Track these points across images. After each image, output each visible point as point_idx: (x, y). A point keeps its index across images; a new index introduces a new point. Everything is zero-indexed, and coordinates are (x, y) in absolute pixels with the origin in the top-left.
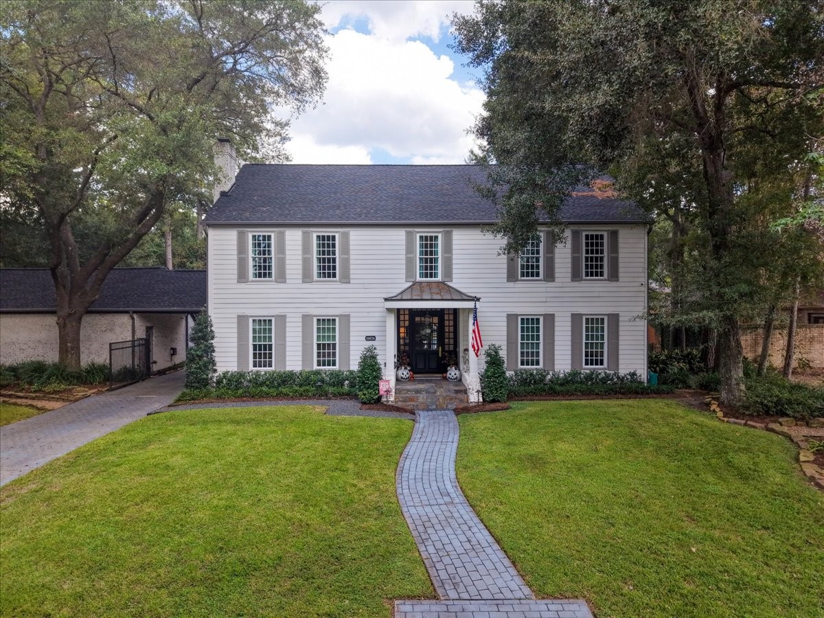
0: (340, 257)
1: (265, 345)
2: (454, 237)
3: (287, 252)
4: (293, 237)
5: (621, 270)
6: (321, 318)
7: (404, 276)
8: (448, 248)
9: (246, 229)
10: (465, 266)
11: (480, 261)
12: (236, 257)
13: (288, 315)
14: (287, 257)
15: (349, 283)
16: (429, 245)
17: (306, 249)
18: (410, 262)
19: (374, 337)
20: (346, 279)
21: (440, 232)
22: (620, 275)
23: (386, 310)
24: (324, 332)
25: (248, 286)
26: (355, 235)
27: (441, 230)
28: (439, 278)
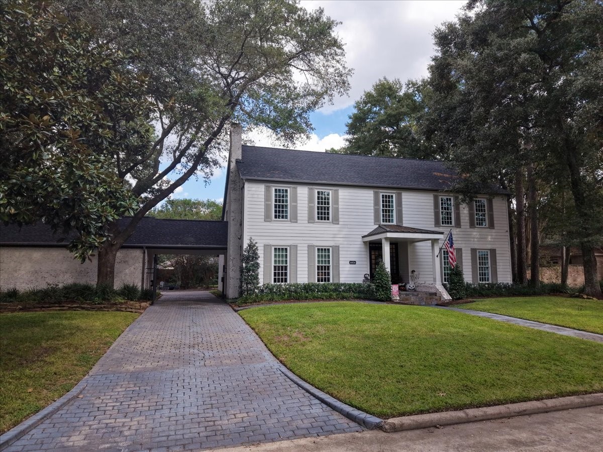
0: (332, 206)
1: (282, 267)
2: (403, 197)
3: (298, 202)
4: (303, 192)
5: (495, 222)
6: (320, 248)
7: (373, 221)
8: (400, 204)
9: (271, 184)
10: (409, 216)
11: (419, 213)
12: (263, 203)
13: (299, 245)
14: (298, 205)
15: (338, 224)
16: (387, 200)
17: (311, 200)
18: (376, 212)
19: (355, 261)
20: (336, 221)
21: (394, 193)
22: (495, 225)
23: (363, 243)
24: (322, 258)
25: (271, 224)
26: (343, 193)
27: (395, 192)
28: (395, 223)
